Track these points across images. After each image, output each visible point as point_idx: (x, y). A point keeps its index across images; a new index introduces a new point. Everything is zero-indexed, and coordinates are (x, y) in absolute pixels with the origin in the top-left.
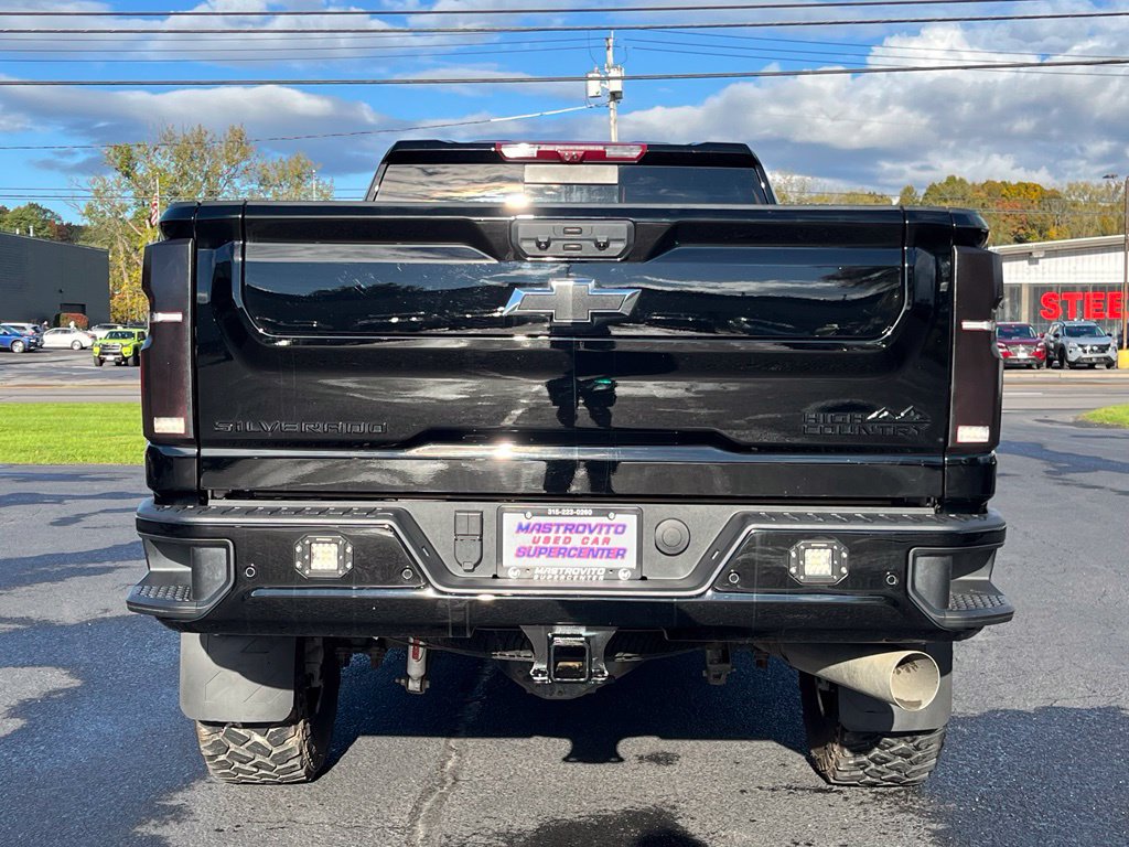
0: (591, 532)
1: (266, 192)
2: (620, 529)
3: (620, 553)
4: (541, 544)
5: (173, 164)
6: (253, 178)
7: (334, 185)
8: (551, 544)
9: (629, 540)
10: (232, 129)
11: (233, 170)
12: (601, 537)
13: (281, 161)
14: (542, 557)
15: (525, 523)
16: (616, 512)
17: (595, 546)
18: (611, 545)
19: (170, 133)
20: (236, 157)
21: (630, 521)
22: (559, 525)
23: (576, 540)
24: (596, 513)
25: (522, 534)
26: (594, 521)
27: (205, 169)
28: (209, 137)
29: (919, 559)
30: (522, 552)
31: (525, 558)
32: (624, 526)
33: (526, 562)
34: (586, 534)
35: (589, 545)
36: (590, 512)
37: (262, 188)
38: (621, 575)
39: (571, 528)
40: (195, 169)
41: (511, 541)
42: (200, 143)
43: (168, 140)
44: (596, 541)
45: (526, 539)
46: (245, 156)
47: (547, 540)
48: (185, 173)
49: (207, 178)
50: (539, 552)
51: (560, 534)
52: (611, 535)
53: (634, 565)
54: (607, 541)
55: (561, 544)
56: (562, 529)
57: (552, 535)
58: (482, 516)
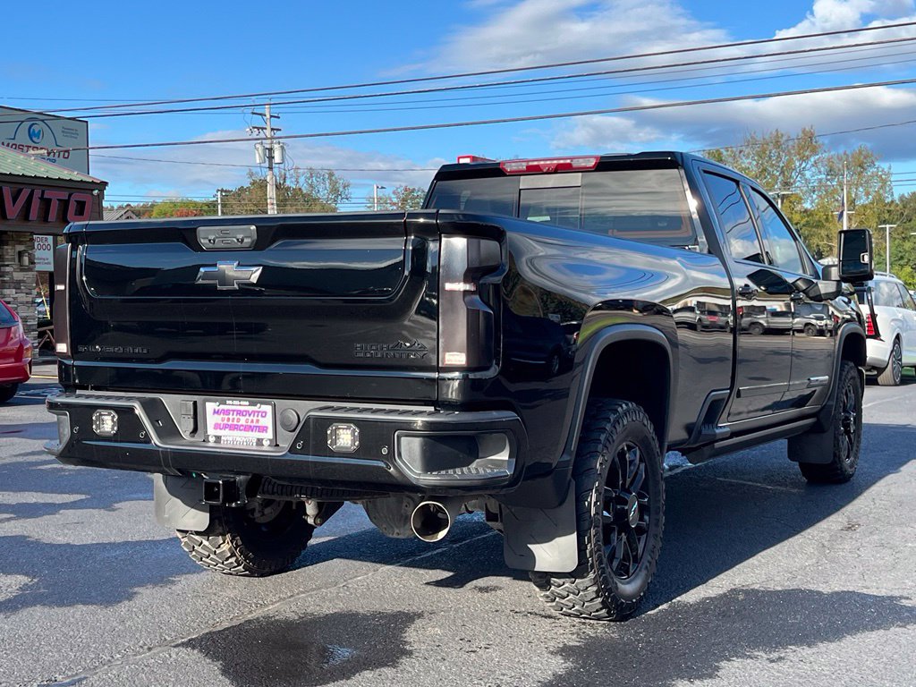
0: (250, 415)
1: (832, 180)
2: (264, 414)
3: (264, 429)
4: (226, 422)
5: (755, 163)
6: (822, 169)
7: (892, 171)
8: (230, 423)
9: (267, 421)
10: (804, 131)
11: (804, 165)
12: (255, 419)
13: (845, 154)
14: (227, 430)
15: (217, 408)
16: (262, 403)
17: (252, 424)
18: (260, 424)
19: (752, 138)
20: (807, 153)
21: (268, 409)
22: (234, 411)
23: (243, 421)
24: (252, 404)
25: (216, 415)
26: (251, 408)
27: (781, 165)
28: (784, 138)
29: (403, 438)
30: (217, 426)
31: (218, 430)
32: (266, 413)
33: (219, 433)
34: (247, 417)
35: (249, 424)
36: (247, 403)
37: (829, 177)
38: (264, 442)
39: (240, 413)
40: (772, 166)
41: (212, 420)
42: (777, 144)
43: (751, 143)
44: (252, 421)
45: (218, 419)
46: (814, 152)
47: (229, 419)
48: (765, 170)
49: (782, 172)
50: (225, 426)
51: (235, 416)
52: (260, 418)
53: (271, 437)
54: (258, 421)
55: (235, 423)
56: (235, 413)
57: (231, 417)
58: (195, 403)
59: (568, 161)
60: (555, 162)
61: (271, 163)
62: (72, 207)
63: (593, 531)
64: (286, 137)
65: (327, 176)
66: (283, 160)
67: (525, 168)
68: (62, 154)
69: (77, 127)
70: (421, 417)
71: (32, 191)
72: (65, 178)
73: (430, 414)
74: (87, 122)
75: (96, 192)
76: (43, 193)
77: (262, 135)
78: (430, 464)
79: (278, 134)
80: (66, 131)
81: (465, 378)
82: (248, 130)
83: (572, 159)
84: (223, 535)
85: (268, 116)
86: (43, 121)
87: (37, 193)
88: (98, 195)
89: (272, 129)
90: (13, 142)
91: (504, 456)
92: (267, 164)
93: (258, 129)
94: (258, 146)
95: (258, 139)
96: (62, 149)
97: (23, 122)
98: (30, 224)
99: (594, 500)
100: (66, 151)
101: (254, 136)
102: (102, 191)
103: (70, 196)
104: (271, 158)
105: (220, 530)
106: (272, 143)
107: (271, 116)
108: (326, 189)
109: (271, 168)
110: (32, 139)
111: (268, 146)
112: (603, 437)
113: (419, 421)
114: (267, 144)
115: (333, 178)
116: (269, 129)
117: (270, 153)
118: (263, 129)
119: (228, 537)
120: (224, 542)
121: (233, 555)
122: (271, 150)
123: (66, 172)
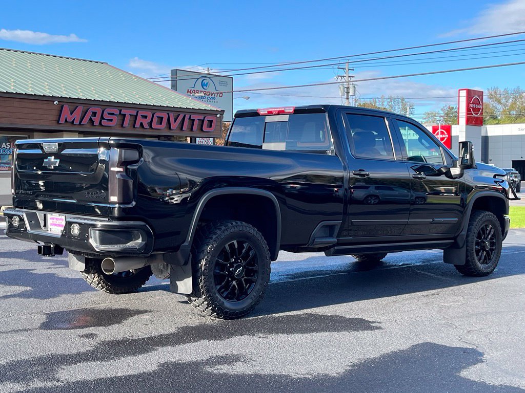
0: (59, 220)
4: (53, 223)
14: (53, 226)
15: (51, 217)
16: (62, 215)
23: (57, 222)
29: (92, 231)
30: (51, 224)
32: (64, 219)
36: (58, 215)
41: (49, 221)
45: (51, 221)
51: (55, 220)
54: (61, 222)
55: (55, 223)
58: (45, 215)
59: (283, 109)
60: (278, 109)
61: (348, 95)
62: (206, 123)
63: (203, 277)
64: (356, 81)
65: (400, 101)
66: (354, 93)
67: (266, 112)
68: (219, 94)
69: (227, 80)
70: (101, 223)
71: (185, 116)
72: (202, 108)
73: (107, 221)
74: (232, 78)
75: (218, 116)
76: (190, 116)
77: (343, 80)
78: (103, 242)
79: (353, 79)
80: (221, 83)
81: (119, 207)
82: (335, 77)
83: (284, 108)
84: (94, 274)
85: (347, 69)
86: (209, 78)
87: (187, 117)
88: (220, 117)
89: (349, 77)
90: (194, 89)
91: (140, 241)
92: (345, 96)
93: (341, 77)
94: (340, 86)
95: (341, 82)
96: (218, 92)
97: (198, 79)
98: (184, 132)
99: (204, 263)
100: (221, 93)
101: (339, 81)
102: (222, 115)
103: (204, 118)
104: (348, 93)
105: (92, 272)
106: (349, 84)
107: (349, 69)
108: (399, 108)
109: (347, 98)
110: (203, 87)
111: (346, 86)
112: (214, 237)
113: (99, 224)
114: (346, 85)
115: (404, 102)
116: (347, 77)
117: (347, 90)
118: (344, 76)
119: (96, 275)
120: (95, 277)
121: (99, 283)
122: (348, 88)
123: (204, 105)
